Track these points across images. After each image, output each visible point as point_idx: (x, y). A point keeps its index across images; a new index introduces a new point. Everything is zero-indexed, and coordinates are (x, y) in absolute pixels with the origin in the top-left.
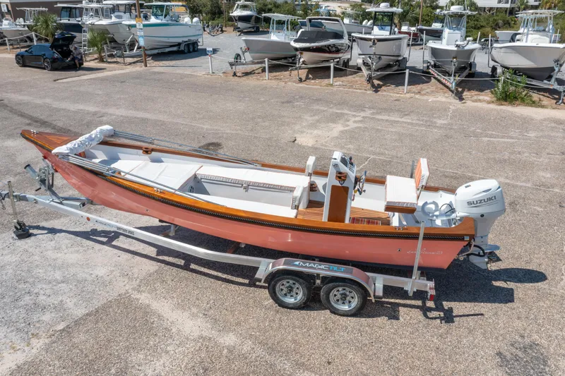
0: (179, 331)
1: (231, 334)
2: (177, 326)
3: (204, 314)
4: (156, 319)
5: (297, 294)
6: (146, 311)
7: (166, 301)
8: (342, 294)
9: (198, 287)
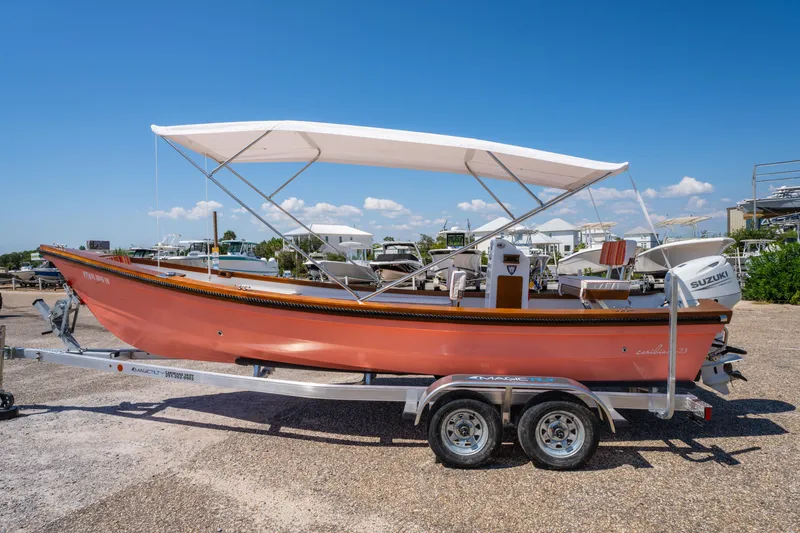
0: (269, 520)
1: (373, 516)
2: (266, 513)
3: (315, 490)
4: (222, 506)
5: (477, 437)
6: (203, 496)
7: (242, 478)
8: (554, 428)
9: (298, 454)
